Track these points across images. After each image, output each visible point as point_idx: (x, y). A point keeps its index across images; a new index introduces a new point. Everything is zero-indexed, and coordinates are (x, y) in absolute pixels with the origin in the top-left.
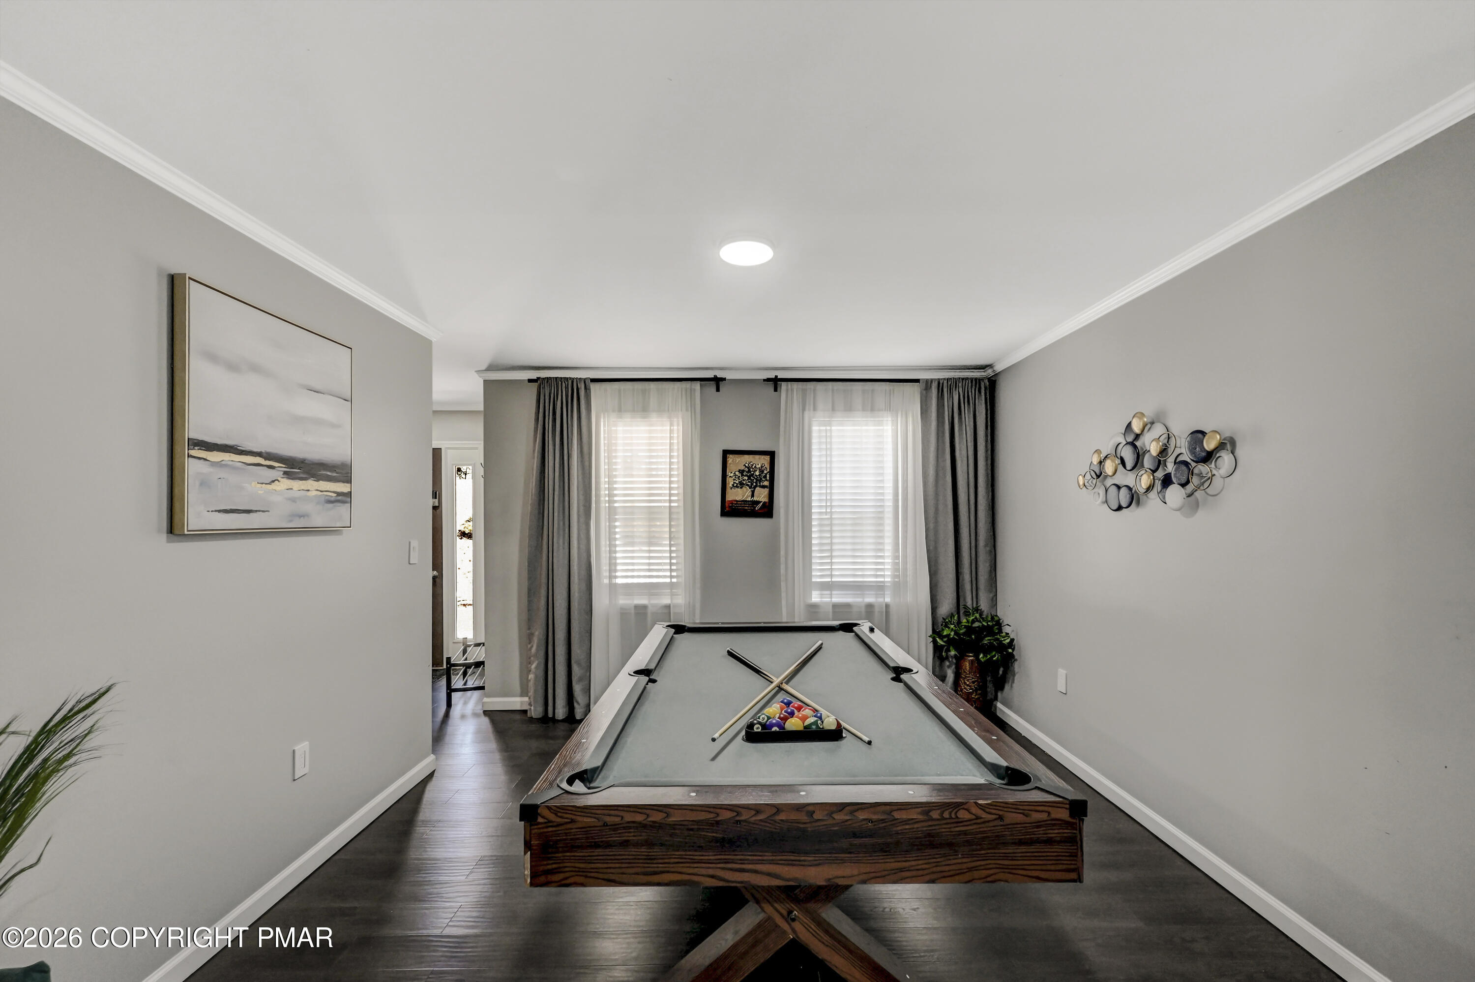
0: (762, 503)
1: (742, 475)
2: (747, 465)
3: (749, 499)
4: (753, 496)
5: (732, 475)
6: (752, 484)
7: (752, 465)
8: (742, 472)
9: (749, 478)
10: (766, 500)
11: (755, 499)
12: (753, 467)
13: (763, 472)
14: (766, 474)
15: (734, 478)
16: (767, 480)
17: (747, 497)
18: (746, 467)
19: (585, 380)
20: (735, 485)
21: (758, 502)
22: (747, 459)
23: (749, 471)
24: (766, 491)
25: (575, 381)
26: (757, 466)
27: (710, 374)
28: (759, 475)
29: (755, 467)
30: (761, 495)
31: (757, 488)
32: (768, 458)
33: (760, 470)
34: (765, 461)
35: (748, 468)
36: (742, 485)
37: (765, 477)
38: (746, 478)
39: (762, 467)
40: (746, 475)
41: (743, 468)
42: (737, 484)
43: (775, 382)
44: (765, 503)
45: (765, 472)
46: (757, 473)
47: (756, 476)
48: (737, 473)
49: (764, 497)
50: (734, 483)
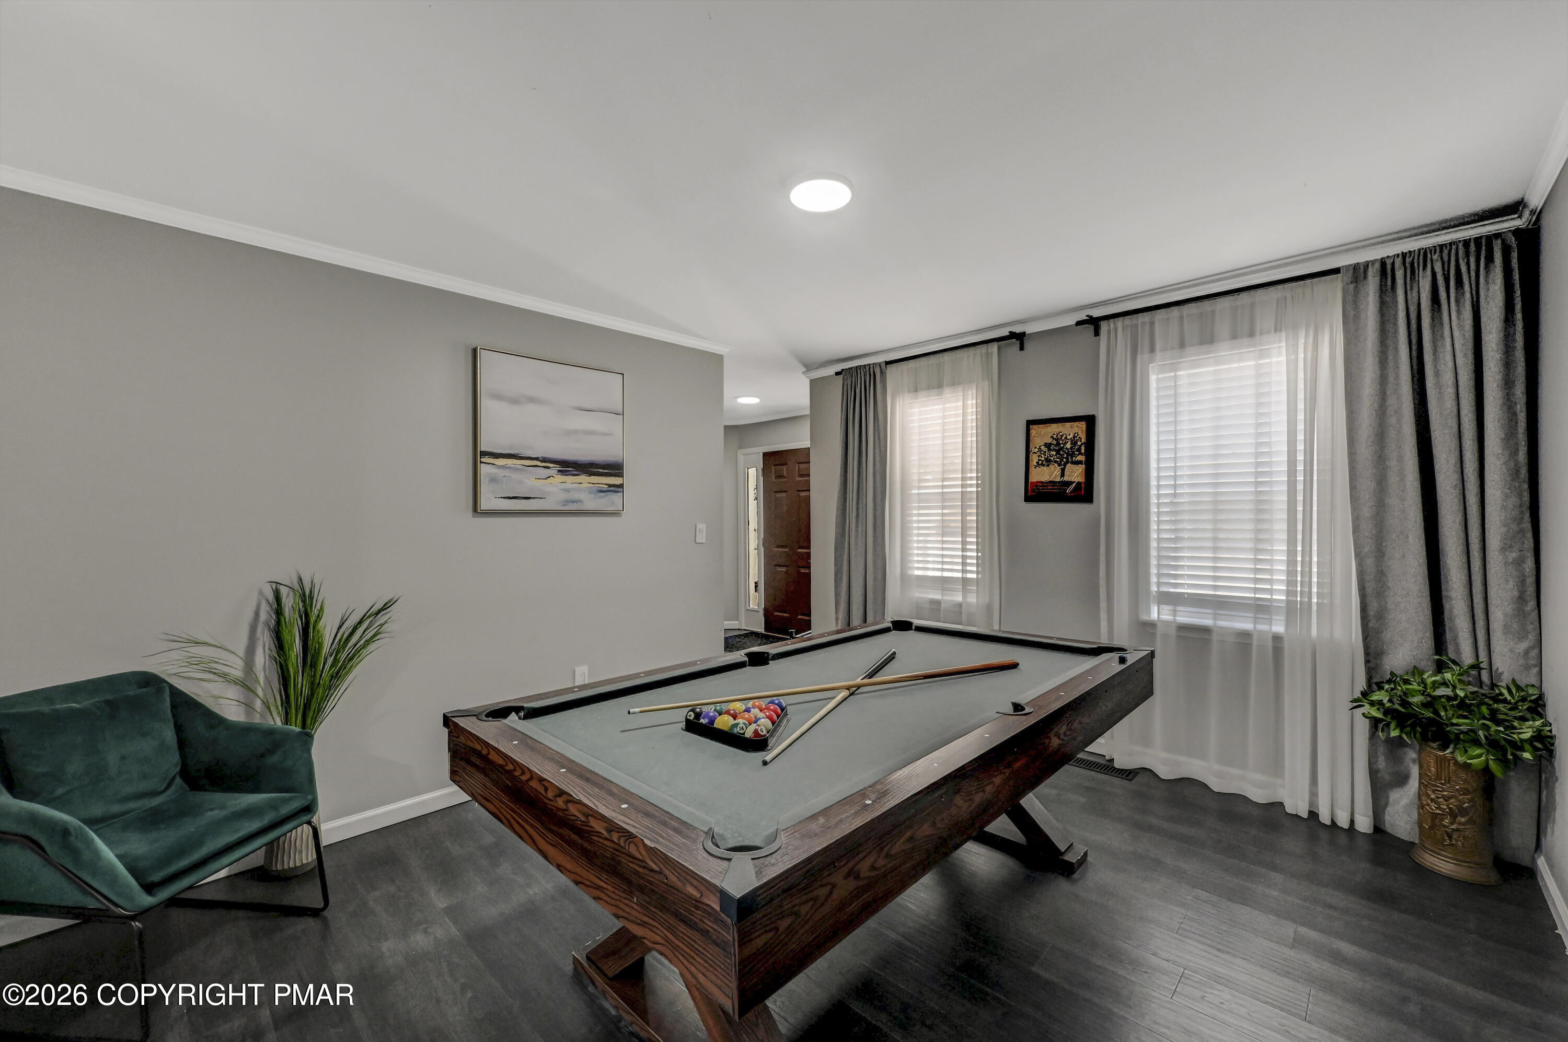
0: (1075, 485)
1: (1049, 450)
2: (1055, 436)
3: (1058, 479)
4: (1063, 475)
5: (1036, 450)
6: (1062, 460)
7: (1062, 436)
8: (1048, 446)
9: (1058, 452)
10: (1081, 479)
11: (1066, 478)
12: (1063, 438)
13: (1076, 442)
14: (1080, 446)
15: (1038, 454)
16: (1080, 453)
17: (1055, 477)
18: (1054, 439)
19: (880, 364)
20: (1040, 462)
21: (1069, 483)
22: (1054, 429)
23: (1058, 444)
24: (1081, 469)
25: (871, 367)
26: (1069, 437)
27: (1005, 332)
28: (1071, 448)
29: (1066, 438)
30: (1075, 474)
31: (1069, 465)
32: (1083, 425)
33: (1072, 442)
34: (1079, 429)
35: (1057, 440)
36: (1048, 461)
37: (1079, 450)
38: (1054, 453)
39: (1074, 437)
40: (1054, 450)
41: (1049, 440)
42: (1043, 461)
43: (1094, 323)
44: (1079, 484)
45: (1079, 443)
46: (1068, 446)
47: (1067, 449)
48: (1043, 448)
49: (1077, 476)
50: (1039, 460)
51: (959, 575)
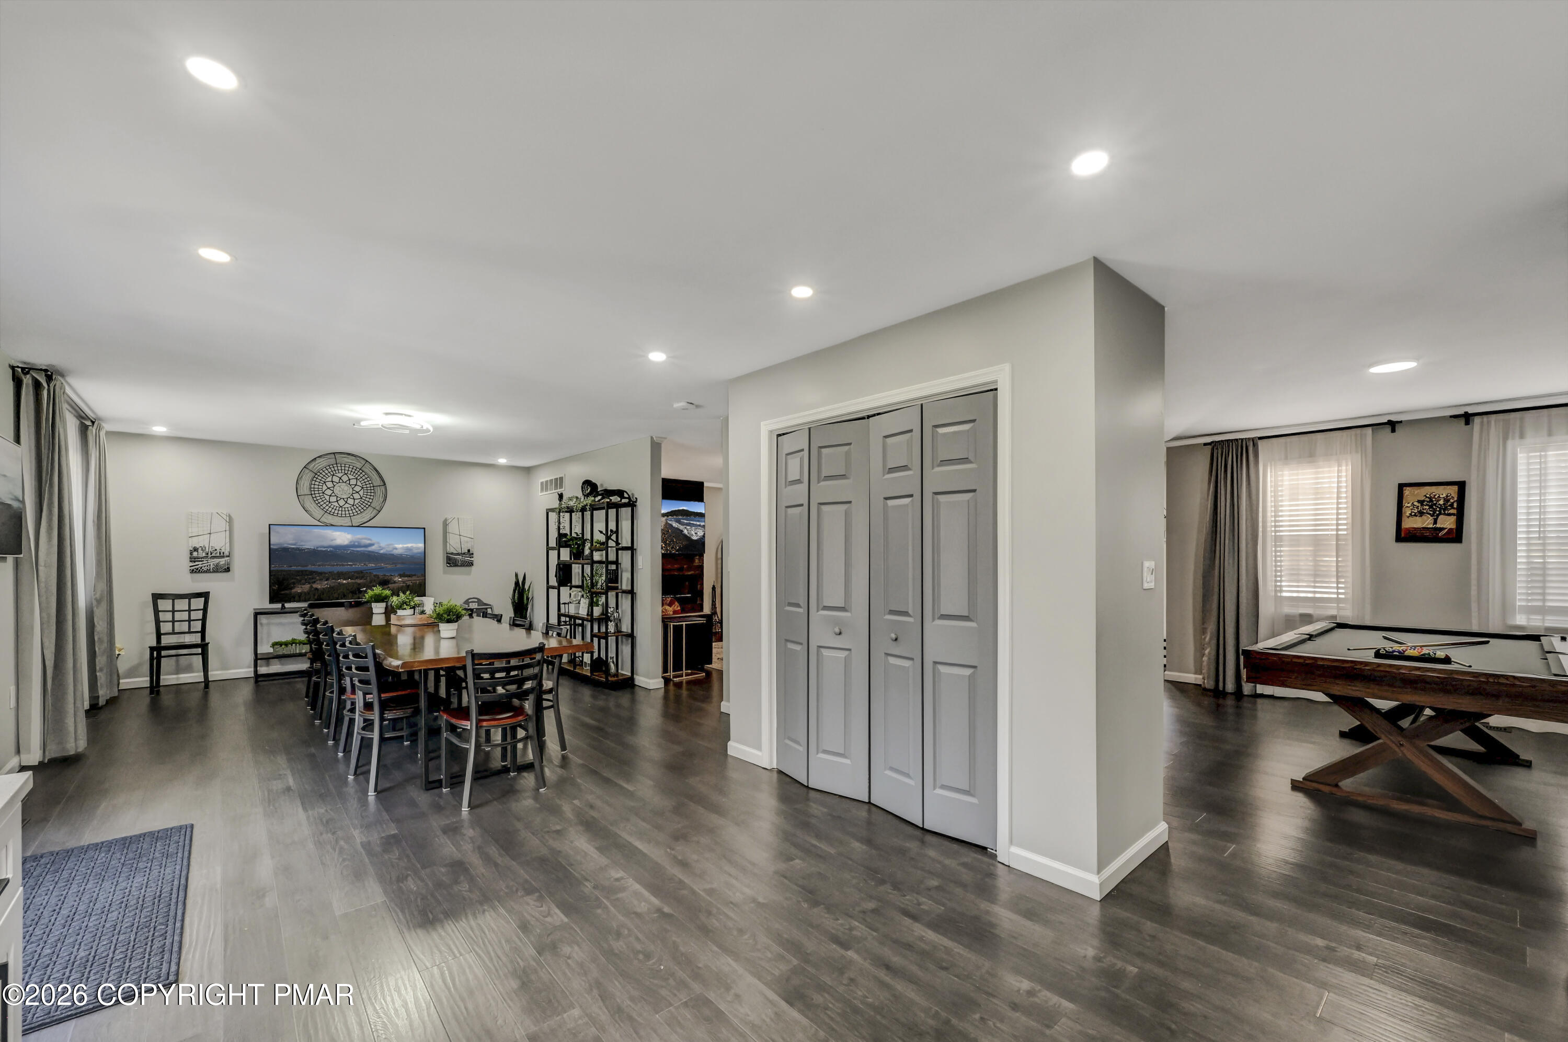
0: (1446, 530)
1: (1422, 505)
2: (1428, 496)
3: (1431, 526)
4: (1435, 522)
5: (1409, 505)
6: (1434, 513)
7: (1435, 495)
8: (1421, 502)
9: (1431, 507)
10: (1453, 526)
11: (1438, 526)
12: (1436, 497)
13: (1448, 501)
14: (1453, 503)
15: (1411, 508)
16: (1454, 508)
17: (1428, 524)
18: (1427, 497)
19: (1253, 439)
20: (1413, 514)
21: (1441, 529)
22: (1428, 490)
23: (1431, 501)
24: (1453, 519)
25: (1244, 441)
26: (1441, 496)
27: (1384, 420)
28: (1444, 504)
29: (1439, 497)
30: (1447, 522)
31: (1441, 517)
32: (1456, 488)
33: (1445, 499)
34: (1453, 491)
35: (1430, 498)
36: (1421, 514)
37: (1452, 505)
38: (1427, 507)
39: (1447, 496)
40: (1427, 505)
41: (1423, 498)
42: (1415, 513)
43: (1467, 418)
44: (1451, 530)
45: (1452, 501)
46: (1441, 502)
47: (1440, 504)
48: (1416, 503)
49: (1450, 524)
50: (1412, 512)
51: (1335, 596)
